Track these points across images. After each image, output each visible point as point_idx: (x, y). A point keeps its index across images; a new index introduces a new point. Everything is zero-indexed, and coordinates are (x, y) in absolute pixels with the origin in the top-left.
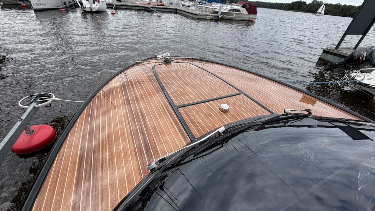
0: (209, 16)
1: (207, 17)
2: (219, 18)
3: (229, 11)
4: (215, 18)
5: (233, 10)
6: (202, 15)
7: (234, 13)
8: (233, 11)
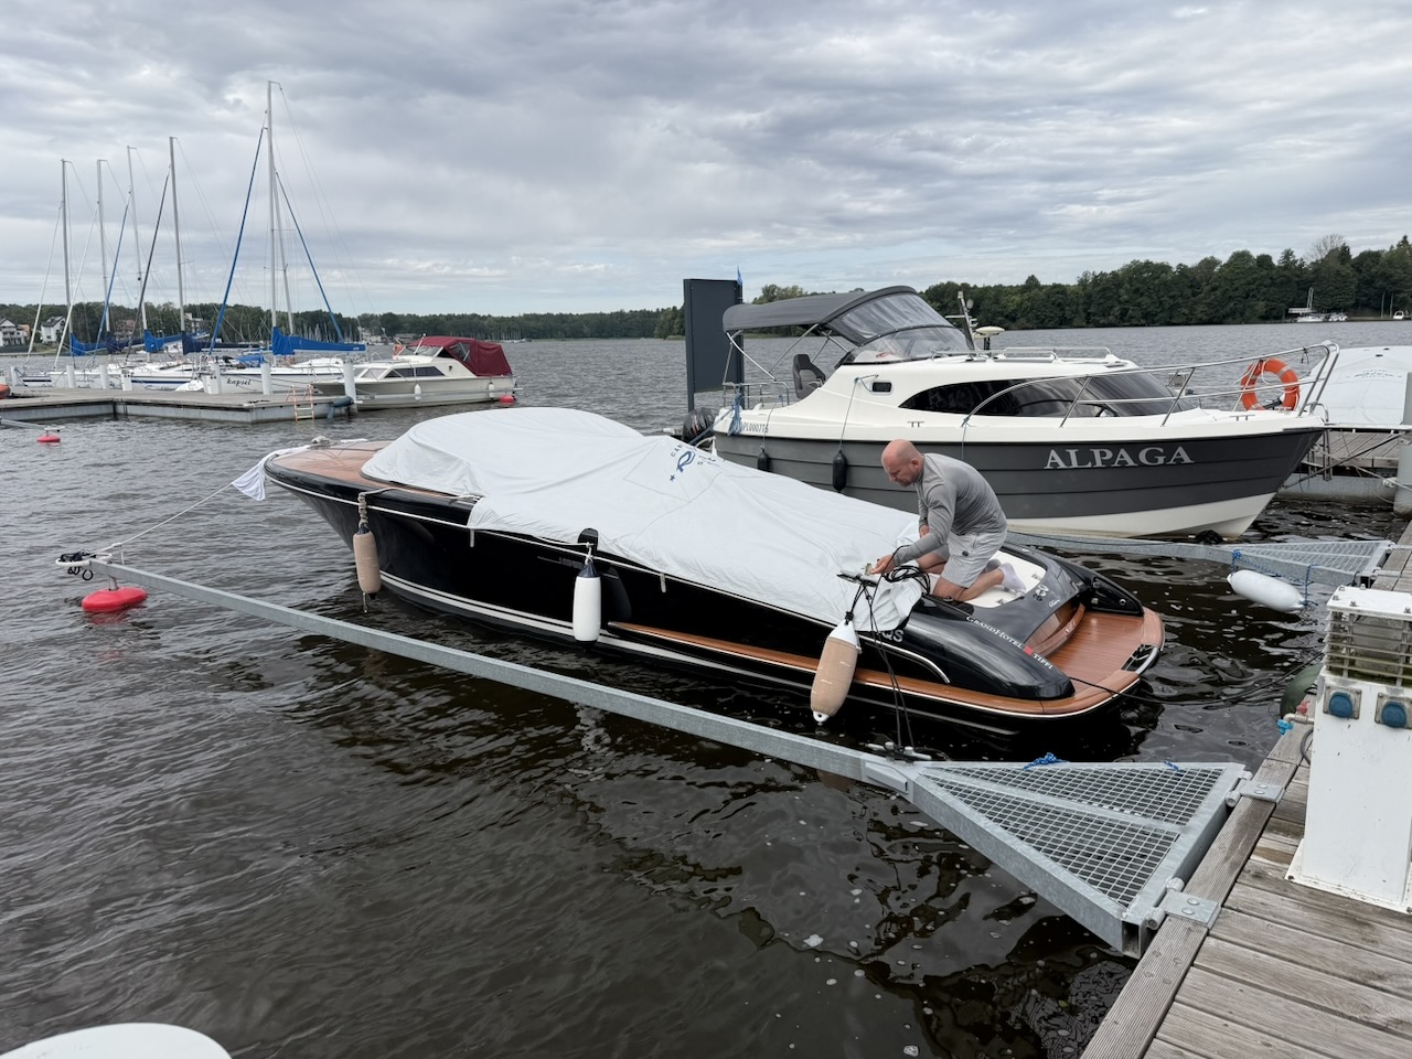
0: (308, 404)
1: (297, 413)
2: (354, 407)
3: (391, 375)
4: (337, 411)
5: (408, 372)
6: (273, 407)
7: (417, 382)
8: (409, 376)
